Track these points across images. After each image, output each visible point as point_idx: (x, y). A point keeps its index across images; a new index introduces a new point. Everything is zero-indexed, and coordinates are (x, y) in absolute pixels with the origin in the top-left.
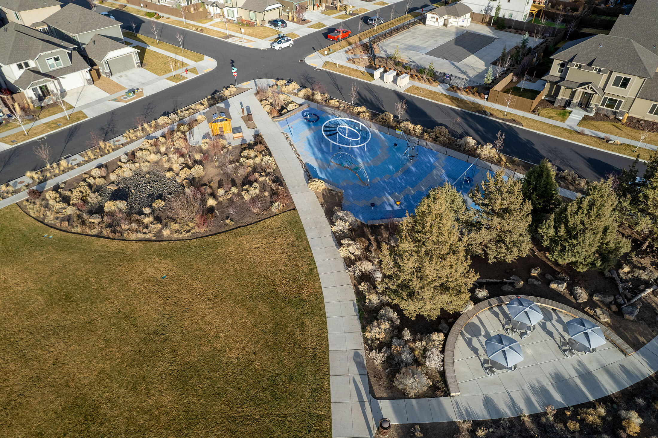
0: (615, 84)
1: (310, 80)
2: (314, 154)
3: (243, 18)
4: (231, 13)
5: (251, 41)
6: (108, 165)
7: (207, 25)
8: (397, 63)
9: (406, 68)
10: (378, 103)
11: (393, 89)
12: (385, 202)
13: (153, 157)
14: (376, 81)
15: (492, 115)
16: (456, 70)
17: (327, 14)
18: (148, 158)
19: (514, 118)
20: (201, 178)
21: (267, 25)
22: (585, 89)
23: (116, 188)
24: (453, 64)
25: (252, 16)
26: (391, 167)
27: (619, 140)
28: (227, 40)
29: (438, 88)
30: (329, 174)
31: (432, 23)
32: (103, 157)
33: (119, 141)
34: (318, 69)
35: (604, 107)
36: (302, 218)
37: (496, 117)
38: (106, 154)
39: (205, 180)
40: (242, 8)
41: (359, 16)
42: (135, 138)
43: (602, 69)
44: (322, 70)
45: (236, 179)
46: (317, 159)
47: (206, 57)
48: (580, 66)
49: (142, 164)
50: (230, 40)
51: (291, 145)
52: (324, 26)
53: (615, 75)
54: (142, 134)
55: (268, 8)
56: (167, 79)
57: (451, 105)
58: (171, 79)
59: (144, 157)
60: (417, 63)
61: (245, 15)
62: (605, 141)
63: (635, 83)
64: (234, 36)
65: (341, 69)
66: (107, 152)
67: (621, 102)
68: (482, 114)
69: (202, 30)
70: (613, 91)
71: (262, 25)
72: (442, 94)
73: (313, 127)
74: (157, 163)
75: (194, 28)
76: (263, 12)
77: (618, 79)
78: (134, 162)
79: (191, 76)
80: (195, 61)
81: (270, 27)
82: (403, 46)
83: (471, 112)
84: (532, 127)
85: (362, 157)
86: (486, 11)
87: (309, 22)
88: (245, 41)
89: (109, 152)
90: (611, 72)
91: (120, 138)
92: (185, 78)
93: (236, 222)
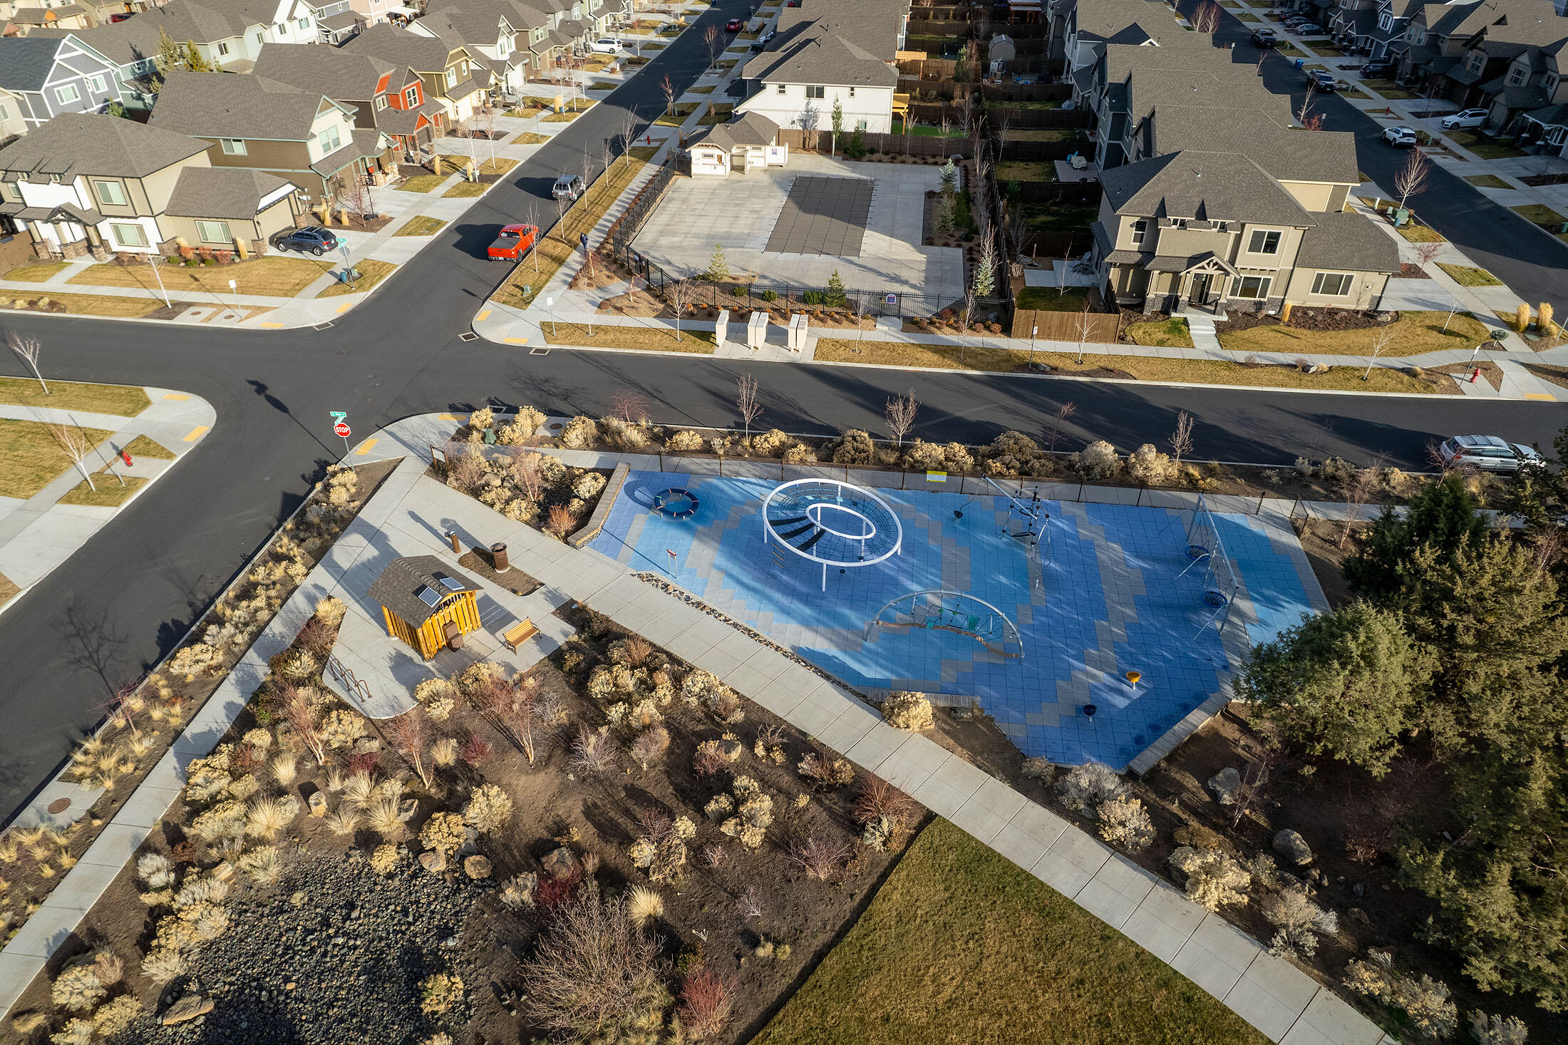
0: (1254, 247)
1: (546, 387)
2: (786, 612)
3: (183, 242)
4: (129, 234)
5: (259, 309)
6: (98, 926)
7: (56, 283)
8: (732, 289)
9: (763, 297)
10: (791, 410)
11: (785, 360)
12: (1095, 687)
13: (269, 818)
14: (724, 348)
15: (1055, 369)
16: (871, 276)
17: (419, 190)
18: (256, 830)
19: (1102, 364)
20: (510, 826)
21: (272, 251)
22: (1203, 268)
23: (209, 1007)
24: (851, 262)
25: (214, 233)
26: (1003, 579)
27: (1321, 362)
28: (178, 321)
29: (885, 332)
30: (885, 658)
31: (708, 170)
32: (51, 900)
33: (63, 804)
34: (537, 351)
35: (1238, 298)
36: (981, 836)
37: (1068, 373)
38: (50, 887)
39: (533, 829)
40: (170, 212)
41: (507, 180)
42: (128, 769)
43: (1227, 222)
44: (552, 351)
45: (641, 783)
46: (805, 622)
47: (153, 393)
48: (1183, 224)
49: (244, 862)
50: (184, 319)
51: (698, 605)
52: (439, 223)
53: (1250, 230)
54: (148, 743)
55: (264, 202)
56: (68, 499)
57: (950, 366)
58: (80, 495)
59: (237, 830)
60: (772, 276)
61: (187, 234)
62: (1299, 369)
63: (1290, 238)
64: (189, 305)
65: (601, 337)
66: (48, 872)
67: (1267, 281)
68: (1031, 371)
69: (53, 304)
70: (1251, 261)
71: (258, 256)
72: (905, 346)
73: (700, 528)
74: (292, 832)
75: (20, 303)
76: (251, 214)
77: (1257, 236)
78: (207, 869)
79: (152, 471)
80: (126, 414)
81: (284, 254)
82: (697, 242)
83: (1007, 374)
84: (1153, 375)
85: (912, 577)
86: (804, 122)
87: (386, 221)
88: (244, 313)
89: (62, 873)
90: (1243, 225)
91: (55, 790)
92: (133, 482)
93: (795, 938)
